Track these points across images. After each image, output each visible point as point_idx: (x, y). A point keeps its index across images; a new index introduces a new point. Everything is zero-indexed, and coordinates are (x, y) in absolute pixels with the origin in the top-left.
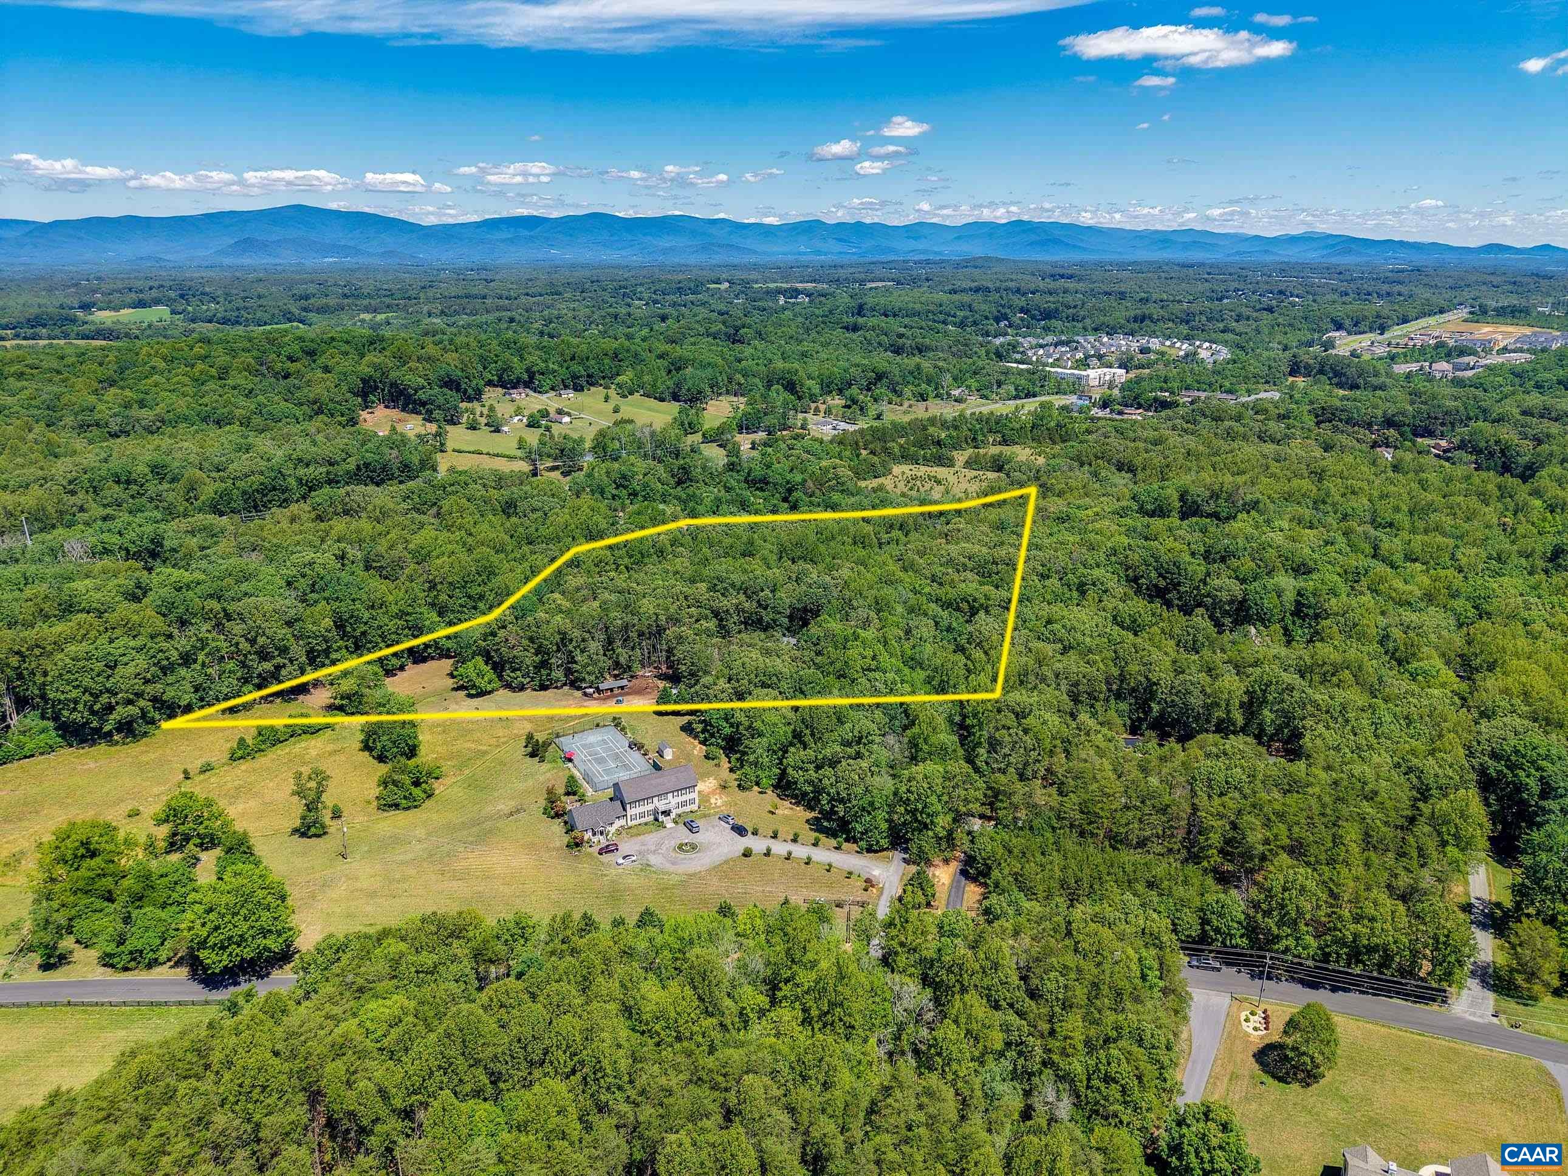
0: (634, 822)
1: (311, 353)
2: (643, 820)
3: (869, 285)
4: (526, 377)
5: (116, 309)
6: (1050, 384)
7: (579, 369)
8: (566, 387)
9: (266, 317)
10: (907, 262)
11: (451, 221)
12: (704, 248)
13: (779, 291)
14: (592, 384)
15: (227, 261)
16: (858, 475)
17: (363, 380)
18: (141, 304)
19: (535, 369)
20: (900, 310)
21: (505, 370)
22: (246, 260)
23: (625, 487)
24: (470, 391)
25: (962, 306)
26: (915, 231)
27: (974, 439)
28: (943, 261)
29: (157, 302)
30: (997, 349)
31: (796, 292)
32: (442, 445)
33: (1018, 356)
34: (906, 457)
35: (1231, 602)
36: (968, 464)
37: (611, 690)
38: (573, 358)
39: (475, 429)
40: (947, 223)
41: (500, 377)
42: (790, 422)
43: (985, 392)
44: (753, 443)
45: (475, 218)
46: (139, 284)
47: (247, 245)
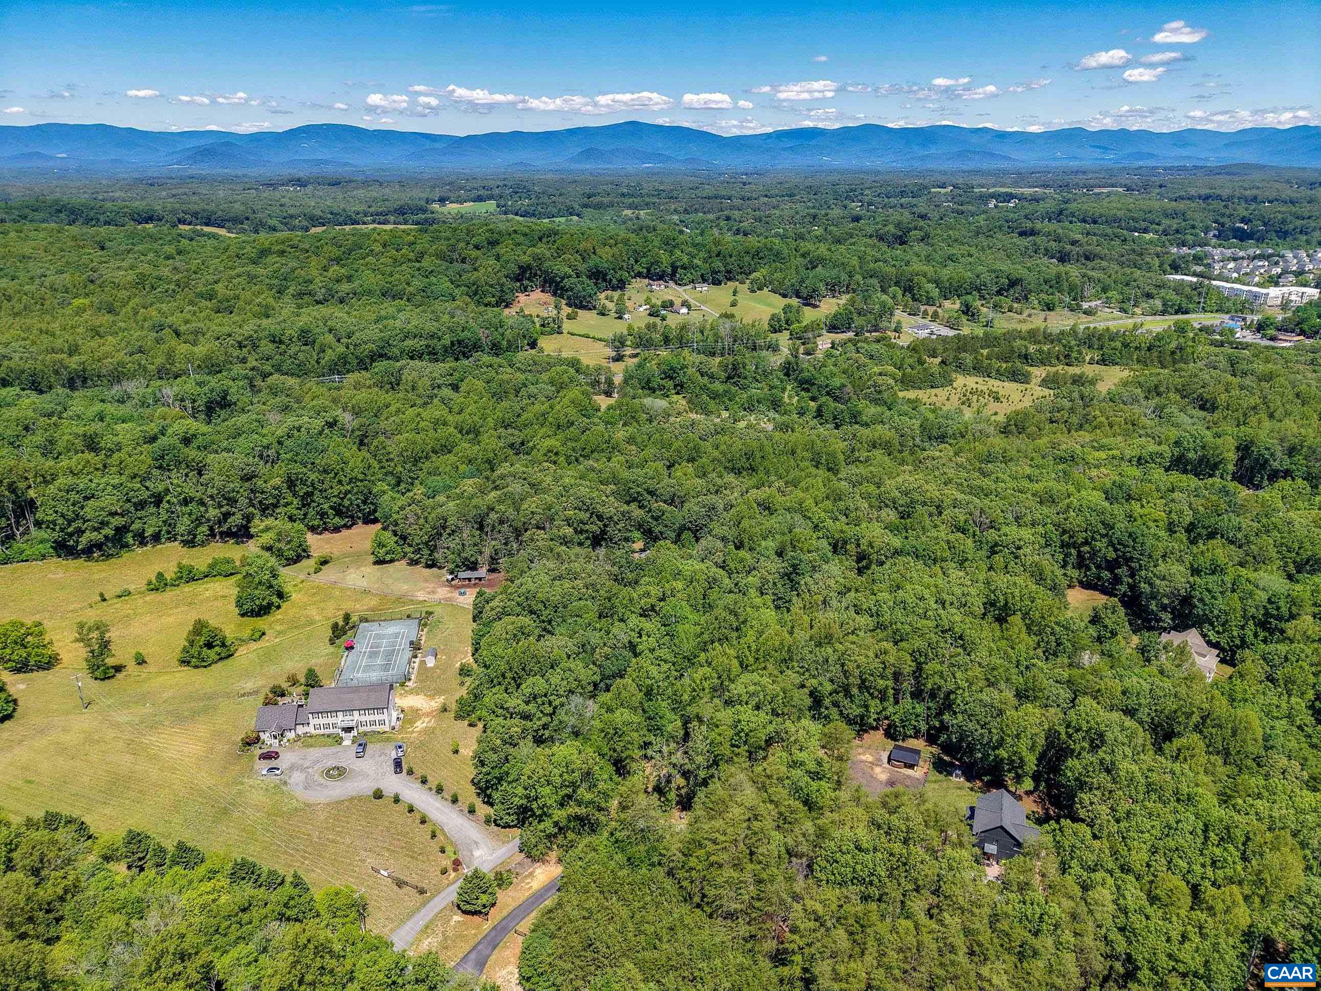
0: (318, 732)
1: (493, 243)
2: (327, 731)
3: (1097, 190)
4: (669, 270)
5: (461, 203)
6: (1213, 301)
7: (718, 264)
8: (704, 281)
9: (555, 210)
10: (1157, 168)
11: (750, 133)
12: (960, 155)
13: (992, 196)
14: (730, 279)
15: (574, 166)
16: (907, 382)
17: (520, 267)
18: (479, 199)
19: (678, 264)
20: (1101, 216)
21: (652, 264)
22: (588, 166)
23: (671, 378)
24: (614, 281)
25: (1174, 215)
26: (1182, 138)
27: (1067, 356)
28: (1195, 167)
29: (491, 198)
30: (1174, 261)
31: (1010, 197)
32: (559, 327)
33: (1199, 269)
34: (978, 369)
35: (1172, 595)
36: (1045, 383)
37: (470, 579)
38: (718, 255)
39: (603, 315)
40: (1223, 130)
41: (649, 270)
42: (883, 324)
43: (1125, 306)
44: (833, 343)
45: (770, 130)
46: (491, 183)
47: (588, 154)
